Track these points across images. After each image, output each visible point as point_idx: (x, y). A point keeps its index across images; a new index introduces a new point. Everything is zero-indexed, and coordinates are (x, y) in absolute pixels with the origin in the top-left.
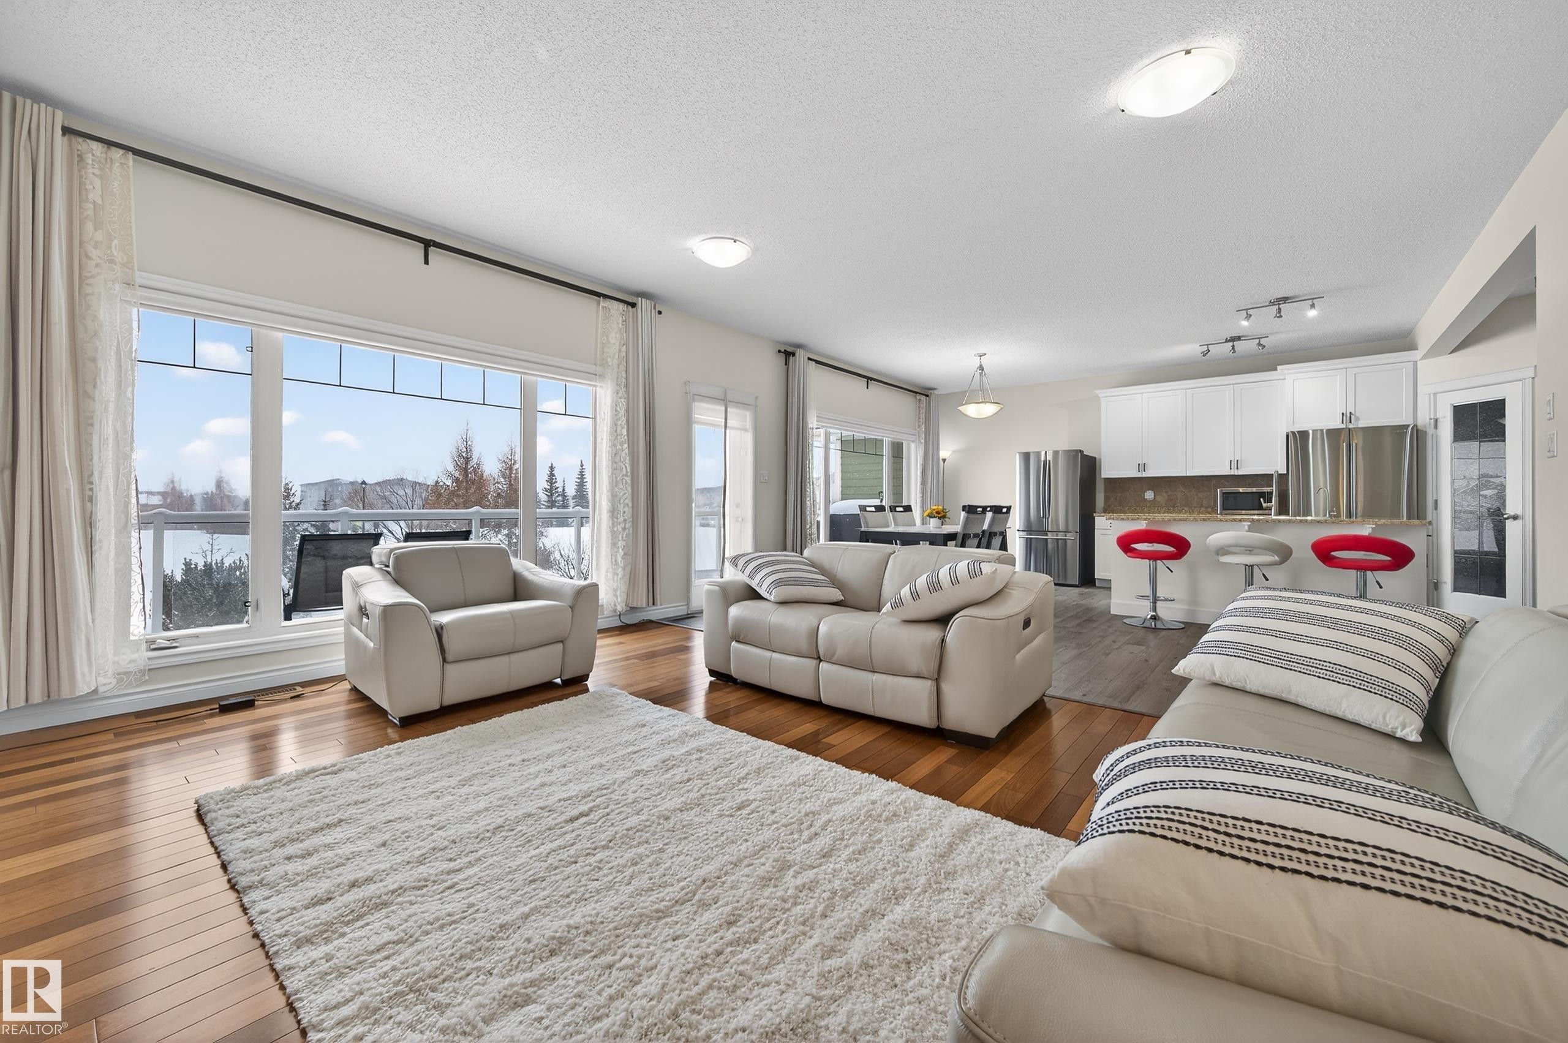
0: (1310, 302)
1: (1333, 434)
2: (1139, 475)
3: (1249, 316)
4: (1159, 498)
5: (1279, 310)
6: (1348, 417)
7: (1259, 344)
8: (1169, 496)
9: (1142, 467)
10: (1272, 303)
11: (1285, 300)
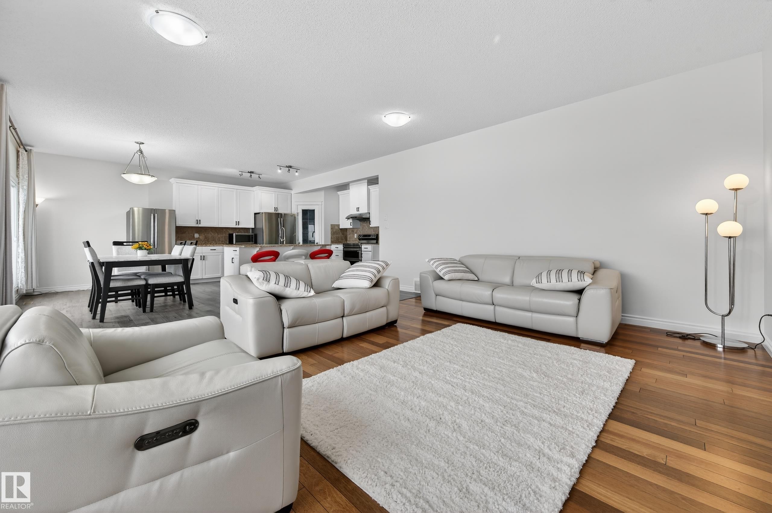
0: (296, 170)
1: (269, 215)
2: (197, 225)
3: (281, 169)
4: (201, 237)
5: (289, 170)
6: (276, 209)
7: (259, 177)
8: (205, 236)
9: (198, 222)
10: (287, 167)
11: (290, 167)
